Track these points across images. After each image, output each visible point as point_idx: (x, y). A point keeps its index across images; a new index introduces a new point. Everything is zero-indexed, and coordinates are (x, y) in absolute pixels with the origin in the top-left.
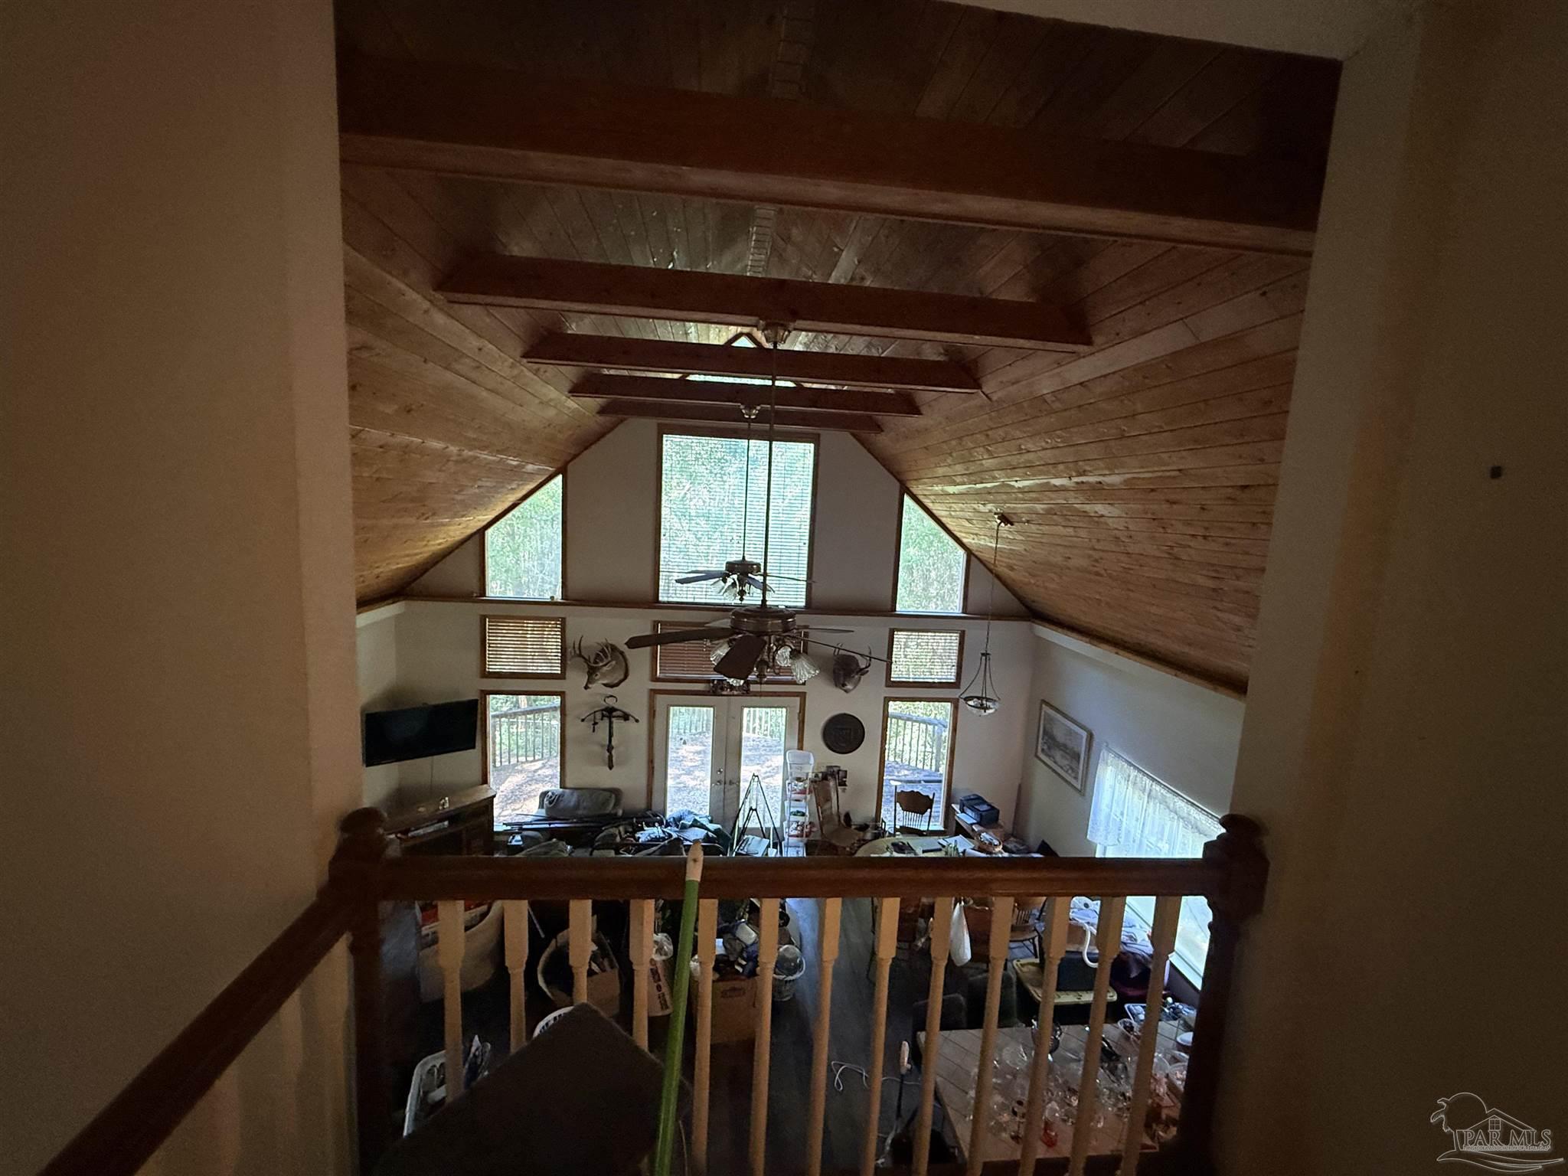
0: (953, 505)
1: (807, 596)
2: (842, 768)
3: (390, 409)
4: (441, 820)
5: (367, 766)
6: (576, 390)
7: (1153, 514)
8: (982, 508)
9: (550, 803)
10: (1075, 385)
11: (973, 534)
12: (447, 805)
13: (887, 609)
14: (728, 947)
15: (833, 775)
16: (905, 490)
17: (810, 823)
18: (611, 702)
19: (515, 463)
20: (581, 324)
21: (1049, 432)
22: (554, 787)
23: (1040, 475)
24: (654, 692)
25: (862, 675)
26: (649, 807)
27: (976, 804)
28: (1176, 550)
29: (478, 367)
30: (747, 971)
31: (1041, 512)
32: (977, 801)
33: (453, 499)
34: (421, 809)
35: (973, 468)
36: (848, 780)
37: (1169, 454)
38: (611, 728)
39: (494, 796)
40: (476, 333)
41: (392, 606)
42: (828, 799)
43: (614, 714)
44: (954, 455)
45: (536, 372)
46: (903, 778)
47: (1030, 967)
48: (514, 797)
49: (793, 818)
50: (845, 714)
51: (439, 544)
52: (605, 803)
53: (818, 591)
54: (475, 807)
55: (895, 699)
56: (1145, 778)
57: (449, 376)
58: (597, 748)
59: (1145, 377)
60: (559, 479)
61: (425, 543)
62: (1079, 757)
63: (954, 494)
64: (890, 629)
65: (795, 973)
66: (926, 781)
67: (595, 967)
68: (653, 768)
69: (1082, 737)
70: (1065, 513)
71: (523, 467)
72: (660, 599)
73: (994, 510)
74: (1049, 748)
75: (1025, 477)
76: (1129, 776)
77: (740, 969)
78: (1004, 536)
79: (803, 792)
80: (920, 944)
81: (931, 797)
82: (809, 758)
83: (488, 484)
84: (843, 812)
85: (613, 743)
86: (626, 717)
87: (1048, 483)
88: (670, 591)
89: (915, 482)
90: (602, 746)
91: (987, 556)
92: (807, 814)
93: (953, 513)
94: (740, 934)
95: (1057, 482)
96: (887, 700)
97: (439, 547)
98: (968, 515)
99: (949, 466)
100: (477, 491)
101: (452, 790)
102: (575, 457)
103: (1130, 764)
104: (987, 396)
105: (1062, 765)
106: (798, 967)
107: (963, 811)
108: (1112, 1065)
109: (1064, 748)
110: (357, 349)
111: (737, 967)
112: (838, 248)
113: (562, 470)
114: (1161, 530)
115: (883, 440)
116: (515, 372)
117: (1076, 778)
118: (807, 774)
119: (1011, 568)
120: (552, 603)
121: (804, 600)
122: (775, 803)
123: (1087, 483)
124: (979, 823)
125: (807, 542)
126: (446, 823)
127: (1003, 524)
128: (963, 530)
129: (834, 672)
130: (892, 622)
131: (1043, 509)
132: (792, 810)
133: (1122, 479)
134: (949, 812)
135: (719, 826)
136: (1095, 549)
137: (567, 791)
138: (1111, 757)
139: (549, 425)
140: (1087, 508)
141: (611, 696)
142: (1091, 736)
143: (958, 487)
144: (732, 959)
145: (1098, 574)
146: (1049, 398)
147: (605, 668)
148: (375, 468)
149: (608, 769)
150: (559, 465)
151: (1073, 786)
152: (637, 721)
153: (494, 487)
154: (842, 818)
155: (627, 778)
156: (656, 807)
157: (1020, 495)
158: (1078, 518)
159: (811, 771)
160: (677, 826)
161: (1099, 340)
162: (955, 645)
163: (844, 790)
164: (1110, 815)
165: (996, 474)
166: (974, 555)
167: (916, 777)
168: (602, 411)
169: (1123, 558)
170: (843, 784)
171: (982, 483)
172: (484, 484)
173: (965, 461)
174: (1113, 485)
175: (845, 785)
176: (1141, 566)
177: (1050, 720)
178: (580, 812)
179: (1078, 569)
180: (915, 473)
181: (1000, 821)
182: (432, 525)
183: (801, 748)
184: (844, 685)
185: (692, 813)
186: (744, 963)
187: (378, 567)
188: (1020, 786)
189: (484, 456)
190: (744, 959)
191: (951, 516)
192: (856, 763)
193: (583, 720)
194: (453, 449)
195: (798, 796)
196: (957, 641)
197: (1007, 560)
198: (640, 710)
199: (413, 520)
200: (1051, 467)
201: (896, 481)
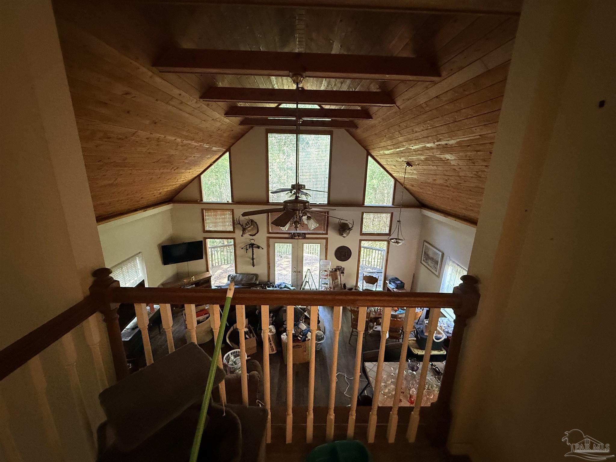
0: (388, 159)
1: (328, 199)
2: (342, 267)
3: (147, 122)
4: (192, 285)
5: (164, 265)
6: (228, 114)
7: (469, 157)
8: (399, 160)
9: (232, 279)
10: (434, 98)
11: (397, 172)
12: (194, 279)
13: (361, 204)
14: (296, 330)
15: (339, 269)
16: (369, 154)
17: (330, 287)
18: (252, 242)
19: (207, 147)
20: (224, 83)
21: (425, 122)
22: (233, 273)
23: (422, 143)
24: (269, 238)
25: (350, 230)
26: (269, 281)
27: (396, 281)
28: (480, 173)
29: (181, 103)
30: (302, 340)
31: (423, 160)
32: (396, 280)
33: (184, 162)
34: (185, 281)
35: (394, 141)
36: (345, 271)
37: (475, 128)
38: (253, 251)
39: (211, 276)
40: (177, 87)
41: (167, 206)
42: (337, 278)
43: (254, 246)
44: (387, 136)
45: (208, 105)
46: (368, 271)
47: (412, 341)
48: (220, 277)
49: (323, 285)
50: (344, 246)
51: (183, 181)
52: (252, 278)
53: (332, 198)
54: (205, 280)
55: (364, 240)
56: (464, 271)
57: (170, 108)
58: (248, 259)
59: (464, 90)
60: (228, 154)
61: (177, 180)
62: (438, 262)
63: (388, 154)
64: (362, 212)
65: (321, 341)
66: (377, 272)
67: (247, 336)
68: (270, 266)
69: (439, 255)
70: (433, 159)
71: (211, 148)
72: (270, 201)
73: (404, 160)
74: (426, 259)
75: (416, 144)
76: (457, 270)
77: (300, 339)
78: (409, 172)
79: (327, 276)
80: (370, 332)
81: (377, 278)
82: (329, 263)
83: (197, 155)
84: (343, 283)
85: (254, 257)
86: (258, 247)
87: (425, 146)
88: (273, 198)
89: (372, 150)
90: (250, 258)
91: (402, 181)
92: (329, 284)
93: (388, 163)
94: (300, 326)
95: (428, 145)
96: (361, 241)
97: (183, 182)
98: (394, 163)
99: (385, 142)
100: (193, 158)
101: (196, 274)
102: (233, 144)
103: (458, 265)
104: (398, 107)
105: (431, 266)
106: (322, 339)
107: (390, 284)
108: (439, 377)
109: (432, 259)
110: (125, 94)
111: (299, 338)
112: (332, 41)
113: (229, 150)
114: (472, 164)
115: (359, 131)
116: (199, 105)
117: (436, 271)
118: (328, 269)
119: (413, 186)
120: (228, 204)
121: (327, 201)
122: (317, 280)
123: (442, 145)
124: (396, 288)
125: (328, 177)
126: (194, 286)
127: (408, 166)
128: (393, 170)
129: (339, 230)
130: (363, 209)
131: (423, 158)
132: (323, 282)
133: (456, 142)
134: (385, 283)
135: (294, 288)
136: (446, 175)
137: (238, 275)
138: (451, 263)
139: (219, 130)
140: (442, 156)
141: (253, 239)
142: (443, 254)
143: (389, 151)
144: (297, 335)
145: (447, 186)
146: (424, 105)
147: (249, 228)
148: (147, 148)
149: (252, 266)
150: (227, 148)
151: (435, 274)
152: (263, 249)
153: (200, 157)
154: (343, 286)
155: (260, 270)
156: (271, 281)
157: (414, 153)
158: (437, 162)
159: (330, 268)
160: (279, 287)
161: (444, 74)
162: (389, 219)
163: (343, 275)
164: (449, 285)
165: (404, 144)
166: (398, 181)
167: (374, 271)
168: (242, 123)
169: (458, 178)
170: (343, 273)
171: (399, 148)
172: (195, 155)
173: (391, 138)
174: (452, 145)
175: (344, 273)
176: (465, 181)
177: (427, 248)
178: (243, 282)
179: (439, 185)
180: (372, 146)
181: (405, 288)
182: (177, 173)
183: (326, 259)
184: (342, 234)
185: (285, 283)
186: (301, 336)
187: (159, 190)
188: (414, 274)
189: (194, 143)
190: (301, 335)
191: (388, 164)
192: (348, 265)
193: (242, 248)
194: (179, 140)
195: (326, 277)
196: (390, 217)
197: (410, 182)
198: (264, 245)
199: (169, 170)
200: (426, 138)
201: (365, 150)
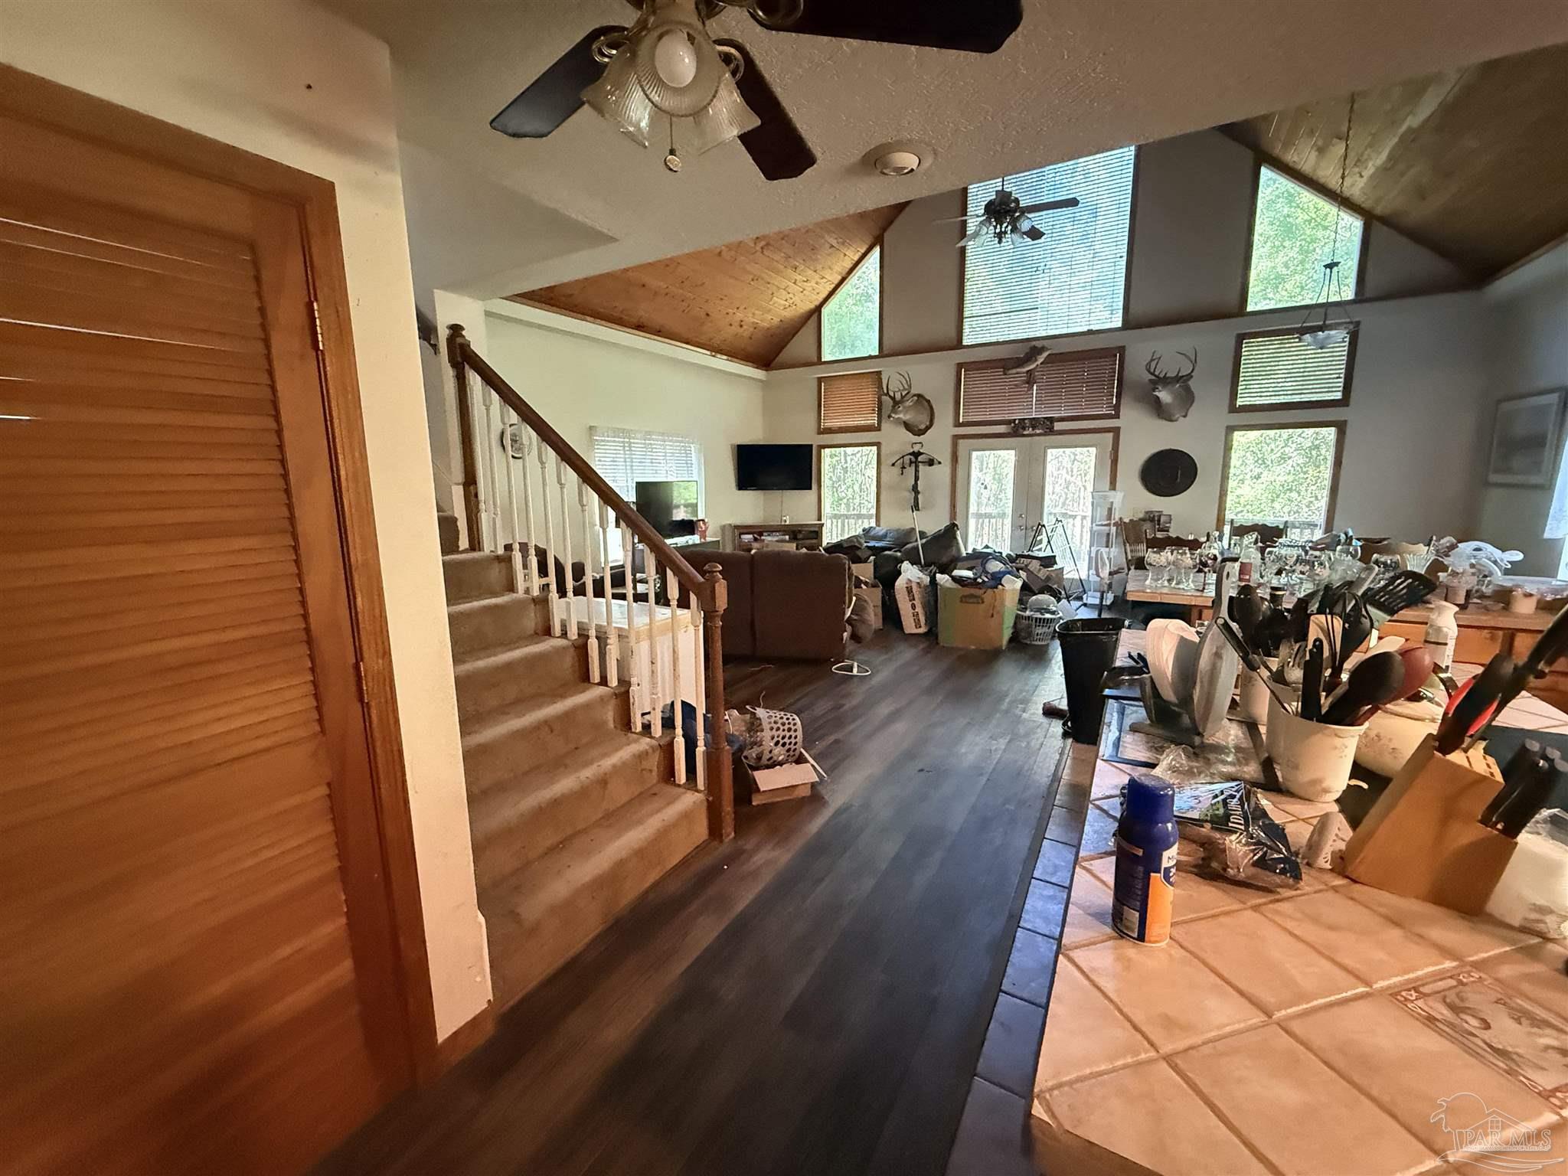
1: (1124, 313)
2: (1164, 513)
4: (784, 534)
5: (740, 491)
12: (788, 522)
13: (1234, 312)
16: (1264, 160)
18: (916, 448)
24: (957, 437)
30: (988, 585)
36: (1172, 526)
38: (917, 472)
39: (824, 523)
41: (755, 369)
43: (920, 458)
50: (1171, 450)
53: (1136, 309)
54: (810, 529)
55: (1243, 428)
58: (906, 492)
60: (878, 248)
62: (1545, 439)
64: (1237, 336)
68: (955, 513)
72: (964, 342)
74: (1503, 460)
77: (982, 583)
85: (919, 487)
86: (930, 461)
88: (973, 334)
89: (1279, 147)
90: (909, 489)
96: (1231, 429)
102: (889, 225)
109: (1524, 442)
111: (979, 582)
113: (878, 240)
120: (871, 357)
121: (1120, 320)
125: (1125, 254)
126: (787, 537)
130: (1238, 325)
141: (918, 443)
142: (1565, 393)
149: (914, 512)
150: (877, 235)
151: (1536, 486)
152: (940, 463)
162: (1344, 345)
177: (1508, 419)
183: (1113, 488)
186: (987, 580)
192: (1184, 507)
193: (894, 465)
196: (1347, 341)
198: (943, 455)
201: (1252, 154)
